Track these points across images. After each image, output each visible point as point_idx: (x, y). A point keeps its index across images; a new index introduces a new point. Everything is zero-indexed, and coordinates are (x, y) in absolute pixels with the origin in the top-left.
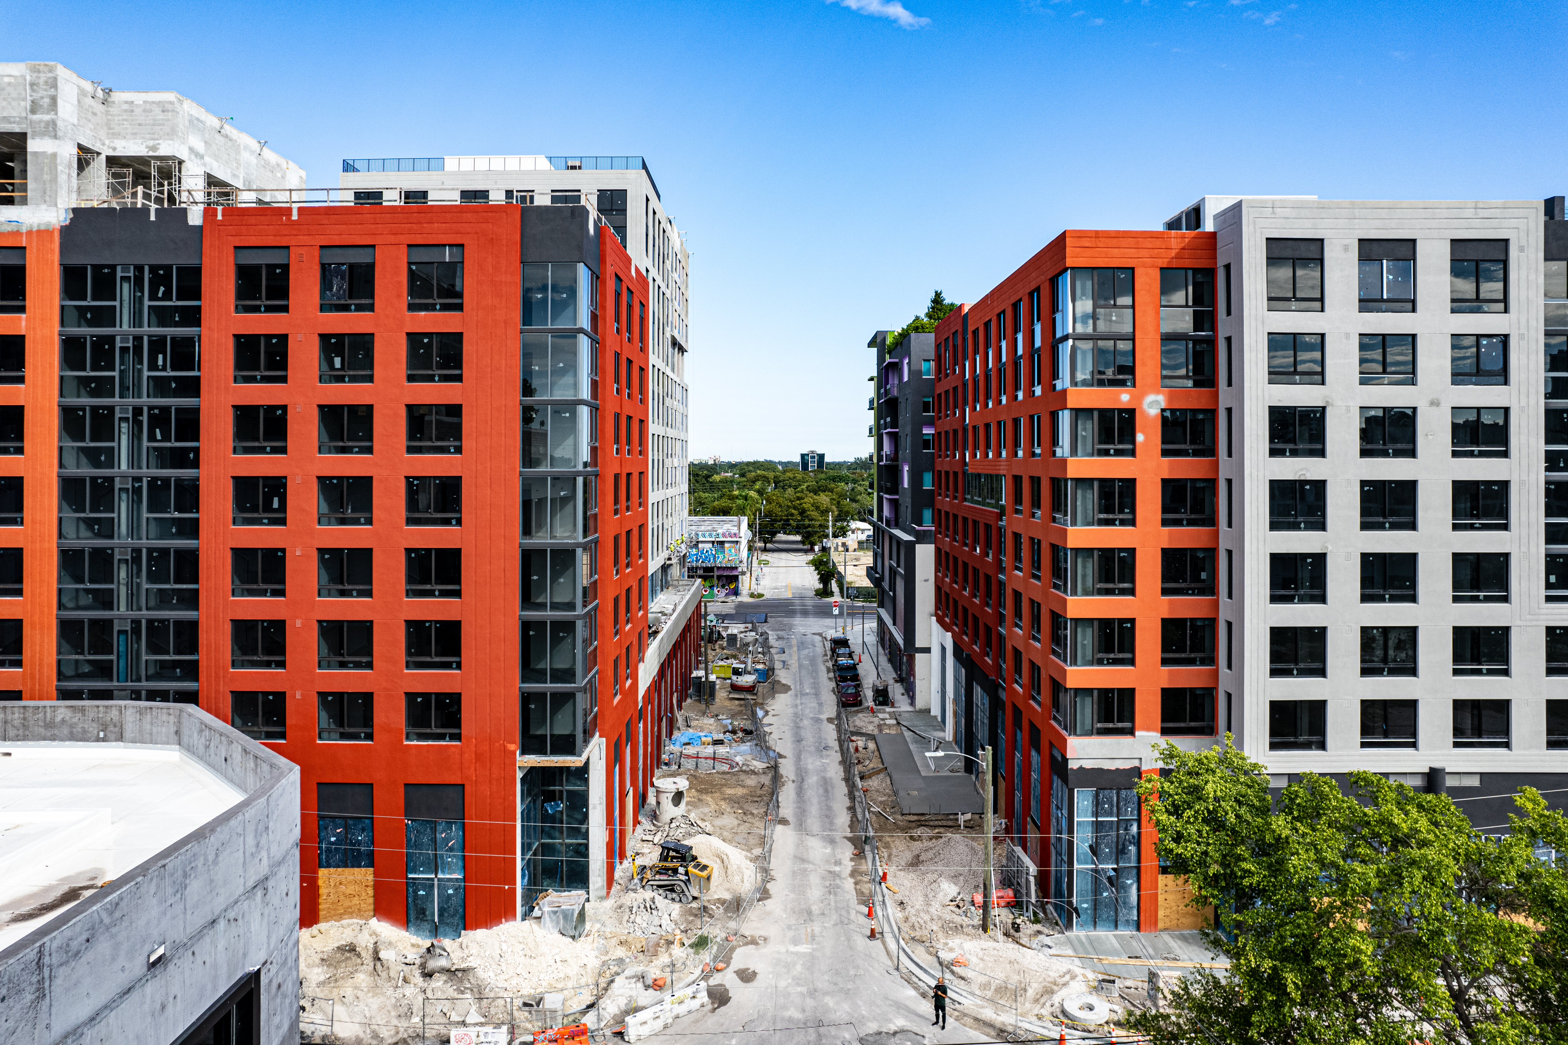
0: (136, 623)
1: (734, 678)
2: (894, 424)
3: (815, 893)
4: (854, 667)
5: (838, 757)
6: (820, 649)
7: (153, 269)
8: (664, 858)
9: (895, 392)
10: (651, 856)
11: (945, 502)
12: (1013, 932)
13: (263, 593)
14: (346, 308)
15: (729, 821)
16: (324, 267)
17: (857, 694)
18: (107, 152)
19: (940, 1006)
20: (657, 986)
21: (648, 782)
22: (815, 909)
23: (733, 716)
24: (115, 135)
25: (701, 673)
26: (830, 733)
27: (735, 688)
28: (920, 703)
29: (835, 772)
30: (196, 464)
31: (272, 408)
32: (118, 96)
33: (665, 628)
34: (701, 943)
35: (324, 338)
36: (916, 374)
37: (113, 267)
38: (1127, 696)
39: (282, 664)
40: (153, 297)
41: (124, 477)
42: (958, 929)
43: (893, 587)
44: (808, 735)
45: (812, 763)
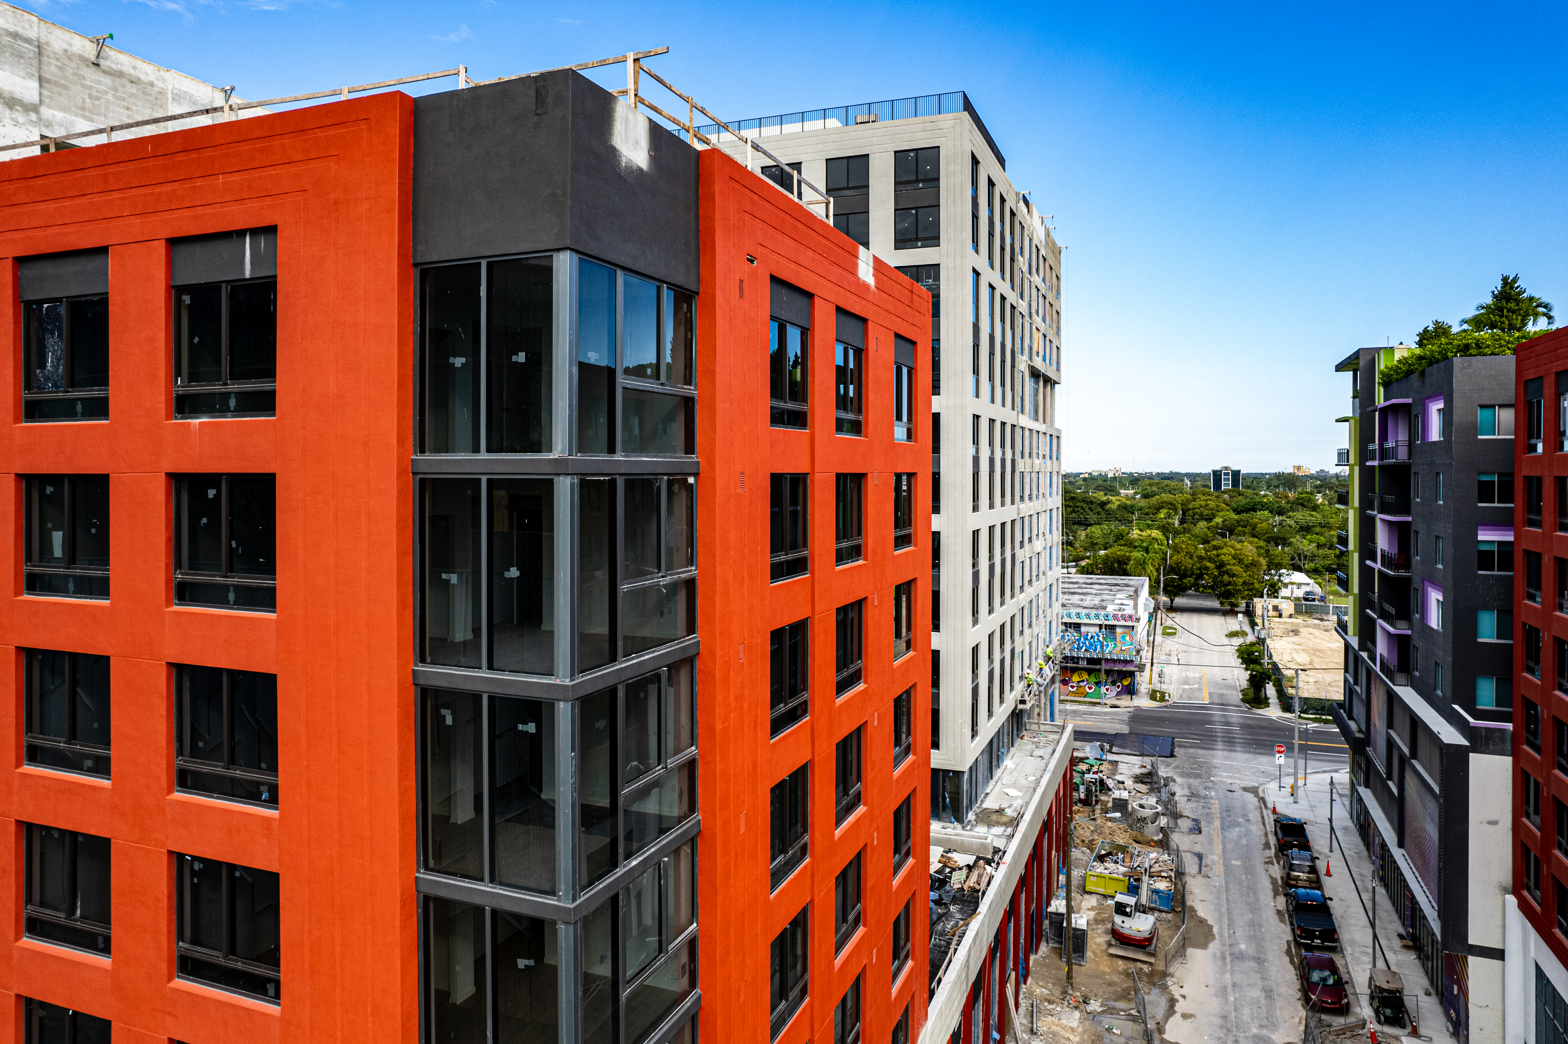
1: (1118, 919)
9: (1404, 455)
27: (1120, 938)
36: (1461, 428)
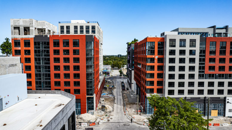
0: (44, 82)
2: (129, 55)
3: (119, 111)
4: (124, 85)
5: (122, 96)
6: (120, 83)
7: (44, 42)
8: (102, 107)
9: (130, 51)
10: (101, 107)
11: (135, 65)
12: (140, 115)
13: (58, 78)
14: (66, 47)
15: (109, 103)
16: (63, 42)
17: (124, 89)
18: (37, 28)
19: (132, 121)
20: (102, 119)
21: (99, 99)
22: (119, 112)
23: (109, 91)
24: (38, 26)
25: (105, 86)
26: (121, 93)
27: (109, 88)
28: (132, 90)
29: (122, 98)
30: (50, 64)
31: (58, 58)
32: (38, 21)
33: (101, 81)
34: (106, 115)
35: (64, 50)
36: (132, 49)
37: (40, 42)
38: (153, 89)
39: (60, 86)
40: (44, 45)
41: (42, 66)
42: (134, 114)
43: (129, 75)
44: (118, 94)
45: (119, 97)
